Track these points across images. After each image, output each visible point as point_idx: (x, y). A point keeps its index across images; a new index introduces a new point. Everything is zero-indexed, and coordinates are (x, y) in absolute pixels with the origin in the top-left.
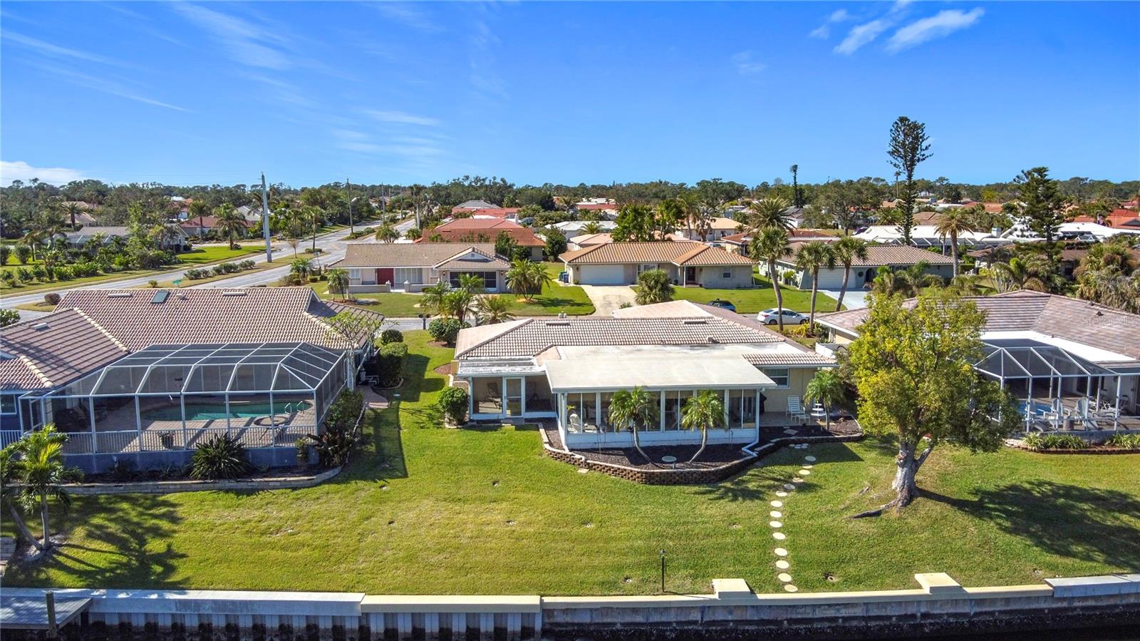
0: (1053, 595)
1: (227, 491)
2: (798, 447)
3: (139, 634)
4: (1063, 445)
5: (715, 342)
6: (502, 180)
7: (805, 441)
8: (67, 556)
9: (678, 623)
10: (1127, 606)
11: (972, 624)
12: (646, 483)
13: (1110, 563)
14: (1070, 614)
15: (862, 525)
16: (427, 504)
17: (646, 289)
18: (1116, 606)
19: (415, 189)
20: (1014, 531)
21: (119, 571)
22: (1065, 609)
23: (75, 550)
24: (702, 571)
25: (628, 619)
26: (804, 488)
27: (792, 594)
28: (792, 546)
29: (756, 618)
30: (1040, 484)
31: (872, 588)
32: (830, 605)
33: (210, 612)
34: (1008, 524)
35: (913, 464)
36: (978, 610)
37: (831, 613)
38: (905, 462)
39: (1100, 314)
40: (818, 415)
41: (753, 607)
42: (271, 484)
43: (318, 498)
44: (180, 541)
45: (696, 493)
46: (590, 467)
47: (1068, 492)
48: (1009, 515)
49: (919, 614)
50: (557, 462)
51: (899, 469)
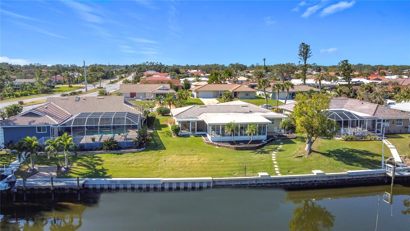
0: (348, 175)
1: (114, 154)
2: (278, 140)
3: (98, 190)
4: (352, 139)
5: (251, 112)
6: (160, 63)
7: (280, 139)
8: (73, 170)
9: (250, 184)
10: (367, 178)
11: (327, 183)
12: (236, 150)
13: (363, 167)
14: (353, 180)
15: (298, 159)
16: (174, 156)
17: (225, 98)
18: (365, 178)
19: (133, 66)
20: (338, 160)
21: (90, 174)
22: (351, 179)
23: (76, 169)
24: (255, 171)
25: (236, 183)
26: (280, 151)
27: (280, 176)
28: (279, 165)
29: (270, 182)
30: (345, 149)
31: (301, 174)
32: (290, 178)
33: (119, 183)
34: (337, 158)
35: (311, 143)
36: (329, 179)
37: (290, 181)
38: (309, 142)
39: (362, 103)
40: (283, 132)
41: (269, 179)
42: (126, 151)
43: (141, 155)
44: (105, 166)
45: (250, 152)
46: (219, 146)
47: (353, 151)
48: (337, 156)
49: (313, 181)
50: (209, 145)
51: (307, 144)
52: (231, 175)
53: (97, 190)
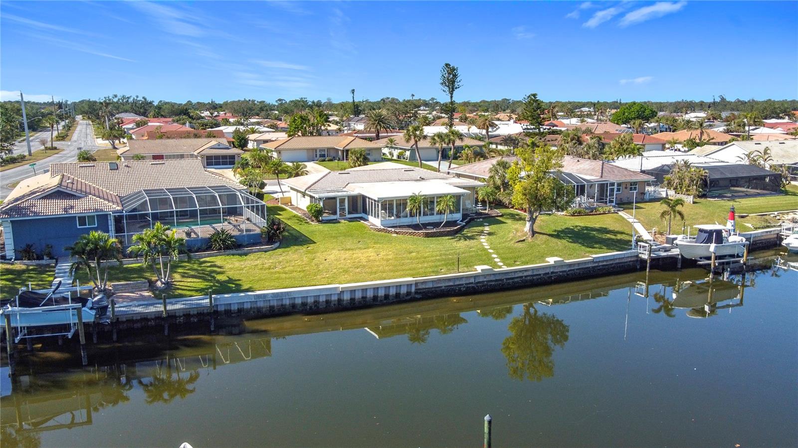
0: (593, 261)
1: (233, 255)
2: (478, 220)
4: (579, 213)
5: (422, 179)
7: (481, 218)
8: (179, 285)
9: (466, 284)
10: (616, 263)
11: (568, 275)
12: (426, 237)
13: (609, 249)
14: (598, 268)
15: (520, 244)
16: (335, 252)
17: (355, 158)
18: (613, 264)
20: (574, 242)
21: (214, 288)
22: (597, 266)
23: (183, 283)
24: (469, 265)
25: (447, 284)
26: (490, 234)
27: (505, 268)
28: (497, 253)
29: (494, 279)
30: (576, 226)
31: (532, 264)
32: (520, 271)
33: (271, 298)
34: (571, 240)
35: (533, 220)
36: (569, 269)
37: (520, 274)
38: (530, 219)
39: (578, 161)
40: (479, 208)
41: (493, 274)
42: (253, 250)
43: (281, 254)
44: (232, 274)
45: (448, 239)
46: (397, 233)
47: (587, 228)
48: (570, 238)
50: (380, 232)
51: (527, 223)
52: (437, 273)
53: (233, 313)
